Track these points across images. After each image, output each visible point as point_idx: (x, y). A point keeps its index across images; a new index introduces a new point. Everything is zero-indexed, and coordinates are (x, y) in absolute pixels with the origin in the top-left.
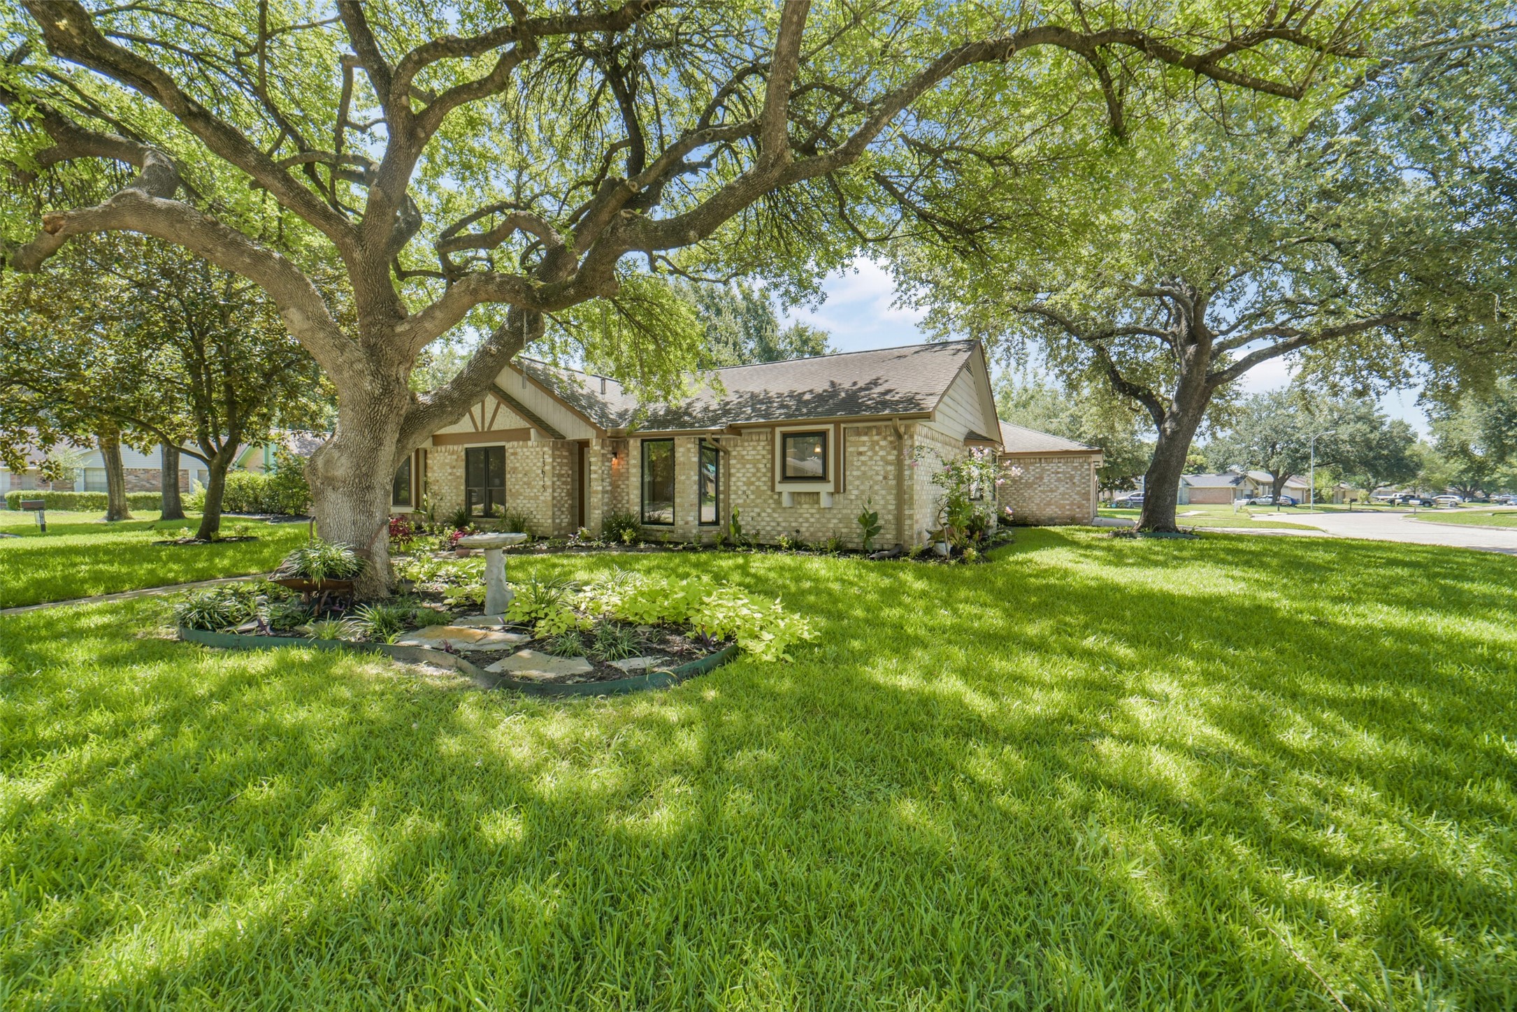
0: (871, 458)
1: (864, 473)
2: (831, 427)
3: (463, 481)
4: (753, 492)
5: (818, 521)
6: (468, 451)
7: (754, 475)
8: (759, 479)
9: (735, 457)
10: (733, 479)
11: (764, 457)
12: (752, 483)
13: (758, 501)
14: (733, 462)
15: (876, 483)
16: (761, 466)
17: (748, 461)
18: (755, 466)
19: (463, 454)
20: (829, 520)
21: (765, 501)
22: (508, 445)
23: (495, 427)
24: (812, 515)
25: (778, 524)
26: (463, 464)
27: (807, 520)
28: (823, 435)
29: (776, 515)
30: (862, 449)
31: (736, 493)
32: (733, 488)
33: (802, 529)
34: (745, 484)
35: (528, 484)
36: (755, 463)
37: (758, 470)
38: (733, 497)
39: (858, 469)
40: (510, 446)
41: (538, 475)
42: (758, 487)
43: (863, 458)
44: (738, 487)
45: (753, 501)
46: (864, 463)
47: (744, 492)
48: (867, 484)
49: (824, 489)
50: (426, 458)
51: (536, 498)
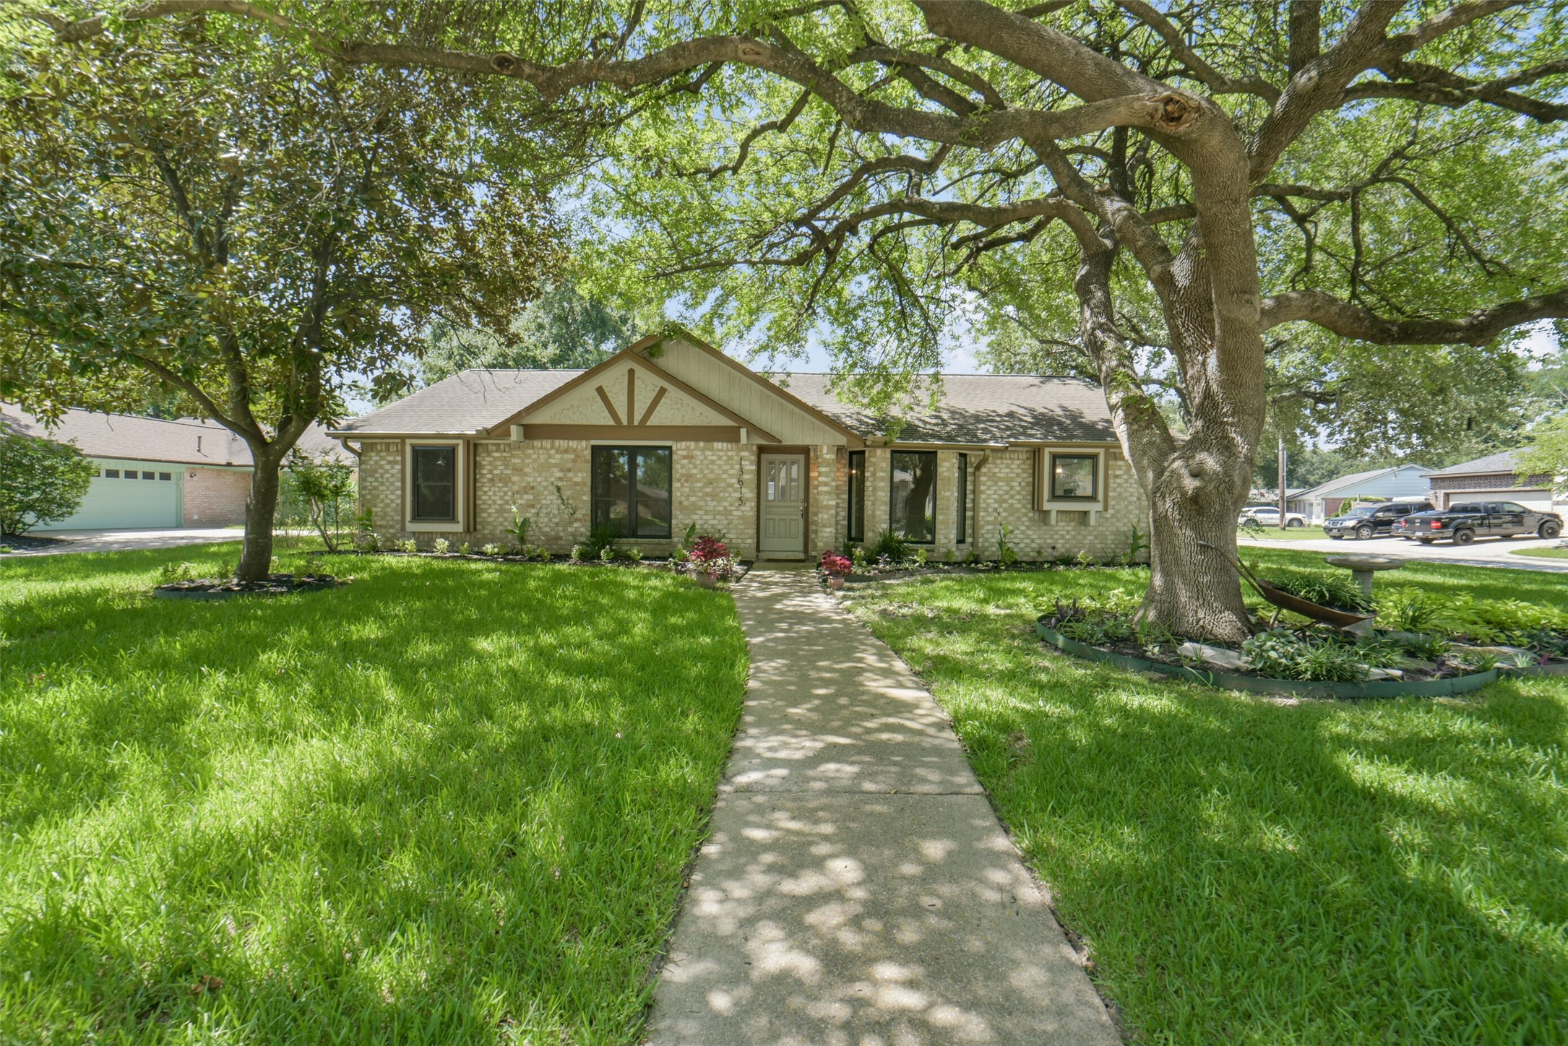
0: (1126, 481)
1: (1120, 494)
2: (1101, 451)
3: (588, 488)
4: (1005, 510)
5: (1074, 537)
6: (593, 447)
7: (1007, 493)
8: (1012, 497)
9: (985, 474)
10: (983, 496)
11: (1018, 475)
12: (1005, 501)
13: (1011, 518)
14: (983, 479)
15: (1130, 503)
16: (1015, 484)
17: (1000, 479)
18: (1007, 485)
19: (588, 453)
20: (1085, 537)
21: (1018, 518)
22: (675, 446)
23: (654, 421)
24: (1068, 532)
25: (1033, 541)
26: (589, 465)
27: (1063, 537)
28: (1094, 457)
29: (1029, 532)
30: (1118, 472)
31: (985, 510)
32: (983, 505)
33: (1058, 546)
34: (996, 501)
35: (714, 496)
36: (1008, 481)
37: (1012, 488)
38: (982, 514)
39: (1114, 490)
40: (680, 448)
41: (730, 485)
42: (1011, 505)
43: (1119, 481)
44: (988, 505)
45: (1005, 518)
46: (1119, 485)
47: (995, 510)
48: (1123, 504)
49: (1093, 508)
50: (475, 456)
51: (726, 513)
